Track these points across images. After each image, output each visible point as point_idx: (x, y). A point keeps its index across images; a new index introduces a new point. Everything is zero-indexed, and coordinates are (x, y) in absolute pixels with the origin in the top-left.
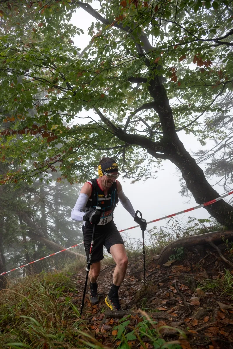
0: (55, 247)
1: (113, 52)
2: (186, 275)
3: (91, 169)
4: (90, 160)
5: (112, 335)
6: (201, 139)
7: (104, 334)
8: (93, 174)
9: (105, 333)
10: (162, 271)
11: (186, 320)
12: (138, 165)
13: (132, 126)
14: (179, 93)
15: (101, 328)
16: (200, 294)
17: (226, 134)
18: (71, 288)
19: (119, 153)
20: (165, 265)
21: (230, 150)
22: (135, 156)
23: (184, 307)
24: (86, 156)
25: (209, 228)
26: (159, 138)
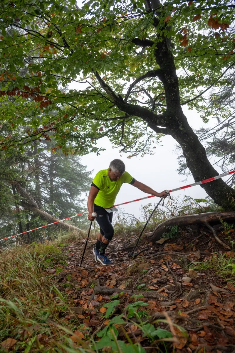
0: (48, 218)
1: (118, 6)
2: (178, 254)
3: (88, 141)
4: (87, 131)
5: (100, 312)
6: (204, 115)
7: (92, 310)
8: (89, 146)
9: (94, 310)
10: (154, 248)
11: (177, 301)
12: (136, 139)
13: (133, 96)
14: (186, 64)
15: (89, 304)
16: (193, 274)
17: (230, 112)
18: (62, 260)
19: (118, 125)
20: (157, 242)
21: (232, 130)
22: (134, 130)
23: (175, 287)
24: (82, 126)
25: (205, 208)
26: (162, 111)
